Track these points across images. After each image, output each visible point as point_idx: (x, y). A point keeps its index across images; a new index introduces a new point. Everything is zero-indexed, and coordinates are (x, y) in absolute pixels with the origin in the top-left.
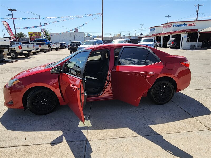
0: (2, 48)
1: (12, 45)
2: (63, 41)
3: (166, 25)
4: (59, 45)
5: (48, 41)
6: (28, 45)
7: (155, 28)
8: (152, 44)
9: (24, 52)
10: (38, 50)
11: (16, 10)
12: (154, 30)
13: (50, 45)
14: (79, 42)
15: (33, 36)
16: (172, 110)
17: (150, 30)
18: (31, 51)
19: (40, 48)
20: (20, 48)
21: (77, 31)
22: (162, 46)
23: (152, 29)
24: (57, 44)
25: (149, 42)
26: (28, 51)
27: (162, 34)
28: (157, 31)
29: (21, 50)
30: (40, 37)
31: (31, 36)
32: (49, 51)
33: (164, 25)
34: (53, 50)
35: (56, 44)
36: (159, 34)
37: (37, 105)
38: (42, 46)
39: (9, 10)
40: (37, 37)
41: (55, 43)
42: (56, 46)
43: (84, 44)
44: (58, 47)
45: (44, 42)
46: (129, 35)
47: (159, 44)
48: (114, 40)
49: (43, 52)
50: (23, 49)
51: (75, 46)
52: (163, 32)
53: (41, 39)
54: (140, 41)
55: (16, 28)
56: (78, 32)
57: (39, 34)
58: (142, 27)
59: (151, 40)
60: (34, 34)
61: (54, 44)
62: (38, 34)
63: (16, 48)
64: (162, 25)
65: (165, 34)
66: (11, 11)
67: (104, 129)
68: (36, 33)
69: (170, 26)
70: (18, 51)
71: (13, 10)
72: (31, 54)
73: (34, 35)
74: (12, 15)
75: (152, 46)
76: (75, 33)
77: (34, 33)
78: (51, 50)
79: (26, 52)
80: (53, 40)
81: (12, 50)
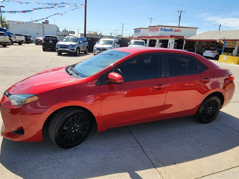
2: (27, 33)
3: (153, 28)
4: (23, 38)
5: (8, 31)
7: (140, 30)
12: (140, 32)
13: (11, 37)
14: (56, 37)
17: (135, 32)
21: (47, 22)
23: (137, 30)
24: (21, 36)
25: (140, 45)
27: (148, 37)
32: (9, 45)
33: (151, 28)
34: (14, 44)
35: (19, 36)
36: (145, 37)
42: (18, 38)
43: (64, 40)
44: (23, 41)
45: (3, 32)
48: (101, 40)
49: (2, 46)
51: (50, 42)
52: (150, 35)
54: (130, 43)
56: (48, 24)
58: (123, 27)
61: (16, 36)
64: (148, 27)
65: (152, 37)
69: (157, 30)
76: (44, 25)
78: (12, 44)
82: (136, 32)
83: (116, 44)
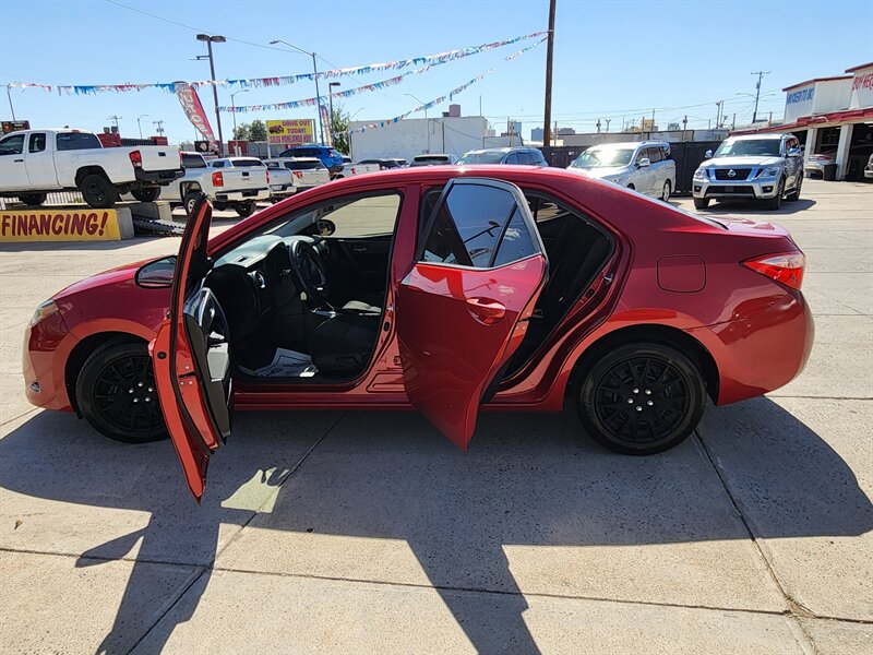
0: (150, 183)
1: (188, 171)
2: (396, 154)
3: (868, 73)
5: (336, 153)
6: (246, 169)
7: (812, 90)
8: (772, 165)
9: (231, 197)
10: (289, 190)
11: (222, 39)
12: (810, 97)
13: (342, 169)
14: (447, 158)
15: (281, 134)
16: (669, 488)
17: (789, 101)
18: (255, 192)
19: (297, 183)
20: (218, 181)
21: (454, 111)
22: (841, 172)
23: (796, 93)
24: (370, 166)
25: (759, 153)
26: (246, 193)
27: (845, 115)
28: (822, 103)
29: (220, 189)
30: (308, 138)
31: (275, 134)
33: (860, 74)
35: (365, 166)
36: (830, 117)
37: (112, 402)
38: (304, 172)
39: (200, 37)
40: (296, 139)
41: (364, 163)
45: (315, 159)
46: (685, 122)
47: (827, 162)
48: (590, 150)
50: (227, 187)
52: (855, 106)
53: (306, 145)
54: (713, 154)
55: (220, 105)
56: (459, 116)
57: (303, 127)
58: (758, 87)
59: (771, 148)
60: (285, 128)
61: (357, 168)
62: (299, 127)
63: (203, 179)
64: (846, 72)
65: (862, 115)
66: (206, 42)
67: (310, 531)
68: (295, 123)
70: (210, 191)
71: (212, 39)
72: (258, 204)
73: (286, 133)
74: (210, 56)
75: (772, 173)
76: (448, 120)
77: (288, 123)
79: (239, 197)
80: (358, 150)
81: (192, 191)
82: (795, 101)
83: (645, 161)
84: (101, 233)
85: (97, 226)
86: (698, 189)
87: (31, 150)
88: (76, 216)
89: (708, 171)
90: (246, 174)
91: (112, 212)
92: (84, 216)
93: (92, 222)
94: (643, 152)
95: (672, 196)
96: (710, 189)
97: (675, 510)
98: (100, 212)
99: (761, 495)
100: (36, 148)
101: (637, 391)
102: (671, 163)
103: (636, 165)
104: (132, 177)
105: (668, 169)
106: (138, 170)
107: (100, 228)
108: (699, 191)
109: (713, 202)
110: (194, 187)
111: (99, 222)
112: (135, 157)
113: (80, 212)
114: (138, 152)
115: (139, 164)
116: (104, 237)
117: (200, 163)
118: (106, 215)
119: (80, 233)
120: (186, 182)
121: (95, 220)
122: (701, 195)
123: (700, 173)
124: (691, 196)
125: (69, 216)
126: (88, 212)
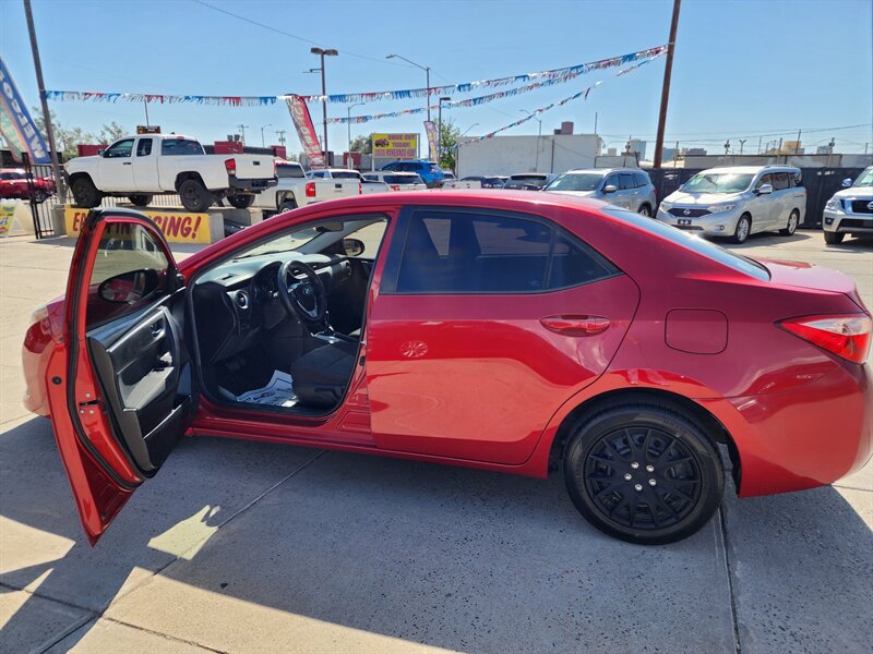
0: (242, 190)
1: (280, 181)
5: (438, 169)
6: (339, 181)
11: (335, 52)
14: (544, 178)
15: (386, 148)
20: (310, 192)
21: (567, 128)
30: (412, 153)
31: (380, 148)
38: (402, 186)
39: (315, 51)
40: (400, 152)
43: (555, 184)
45: (414, 174)
48: (705, 173)
50: (318, 197)
54: (852, 182)
56: (571, 133)
57: (408, 141)
60: (391, 142)
62: (404, 141)
63: (298, 189)
66: (320, 56)
68: (399, 137)
70: (303, 201)
71: (325, 53)
73: (391, 147)
74: (323, 69)
76: (558, 138)
77: (393, 137)
81: (286, 200)
83: (767, 187)
84: (194, 236)
85: (190, 229)
86: (830, 222)
87: (139, 154)
88: (173, 218)
89: (843, 201)
90: (339, 186)
91: (205, 217)
92: (180, 219)
93: (186, 225)
94: (764, 178)
95: (799, 227)
96: (844, 222)
97: (654, 626)
98: (194, 216)
99: (777, 623)
100: (143, 152)
101: (635, 466)
102: (802, 191)
103: (755, 192)
104: (226, 185)
105: (796, 197)
106: (232, 177)
107: (192, 232)
108: (830, 224)
109: (848, 238)
110: (289, 196)
111: (193, 225)
112: (231, 165)
113: (177, 215)
114: (233, 160)
115: (233, 172)
116: (196, 240)
117: (297, 173)
118: (199, 219)
119: (175, 234)
120: (281, 191)
121: (189, 223)
122: (833, 228)
123: (832, 204)
124: (820, 228)
125: (166, 218)
126: (183, 216)
